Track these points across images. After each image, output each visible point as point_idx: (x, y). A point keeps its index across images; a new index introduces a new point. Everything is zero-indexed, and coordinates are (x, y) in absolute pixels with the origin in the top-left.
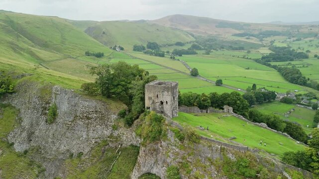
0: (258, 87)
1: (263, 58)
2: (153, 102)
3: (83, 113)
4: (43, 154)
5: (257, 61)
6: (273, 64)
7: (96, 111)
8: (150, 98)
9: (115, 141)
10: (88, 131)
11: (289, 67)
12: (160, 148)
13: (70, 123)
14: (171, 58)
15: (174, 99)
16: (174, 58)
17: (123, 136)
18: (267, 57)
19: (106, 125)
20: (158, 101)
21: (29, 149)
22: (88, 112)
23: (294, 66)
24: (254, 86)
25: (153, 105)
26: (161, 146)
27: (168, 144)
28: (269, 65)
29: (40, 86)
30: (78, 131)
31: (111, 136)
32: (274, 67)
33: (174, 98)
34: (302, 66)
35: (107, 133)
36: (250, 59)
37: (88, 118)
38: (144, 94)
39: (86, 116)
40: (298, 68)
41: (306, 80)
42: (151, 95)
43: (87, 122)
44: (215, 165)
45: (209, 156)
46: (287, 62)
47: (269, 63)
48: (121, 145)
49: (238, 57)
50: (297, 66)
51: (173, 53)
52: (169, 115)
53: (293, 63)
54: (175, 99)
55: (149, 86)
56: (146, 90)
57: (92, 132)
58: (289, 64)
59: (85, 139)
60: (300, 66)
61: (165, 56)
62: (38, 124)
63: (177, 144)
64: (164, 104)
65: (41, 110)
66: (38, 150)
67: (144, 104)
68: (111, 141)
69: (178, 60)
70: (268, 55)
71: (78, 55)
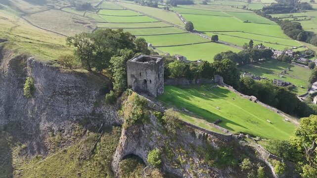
0: (255, 43)
1: (264, 9)
2: (136, 80)
3: (62, 88)
4: (23, 130)
5: (258, 12)
6: (273, 16)
7: (76, 87)
8: (133, 76)
9: (98, 119)
10: (68, 108)
11: (290, 19)
12: (143, 131)
13: (49, 99)
14: (165, 8)
15: (159, 77)
16: (168, 9)
17: (105, 114)
18: (268, 8)
19: (88, 102)
20: (141, 79)
21: (9, 124)
22: (68, 88)
23: (295, 18)
24: (251, 42)
25: (136, 83)
26: (144, 129)
27: (150, 128)
28: (270, 18)
29: (13, 56)
30: (59, 107)
31: (93, 113)
32: (275, 20)
33: (159, 75)
34: (303, 18)
35: (89, 109)
36: (250, 10)
37: (68, 94)
38: (126, 71)
39: (65, 92)
40: (299, 22)
41: (306, 36)
42: (134, 73)
43: (66, 98)
44: (197, 152)
45: (192, 142)
46: (289, 14)
47: (270, 15)
48: (104, 124)
49: (237, 7)
50: (299, 19)
51: (167, 3)
52: (153, 94)
53: (295, 15)
54: (161, 76)
55: (131, 63)
56: (128, 67)
57: (72, 108)
58: (290, 16)
59: (66, 115)
60: (301, 18)
61: (159, 6)
62: (15, 98)
63: (159, 129)
64: (148, 82)
65: (17, 83)
66: (17, 125)
67: (127, 82)
68: (93, 119)
69: (173, 11)
70: (269, 5)
71: (62, 5)
